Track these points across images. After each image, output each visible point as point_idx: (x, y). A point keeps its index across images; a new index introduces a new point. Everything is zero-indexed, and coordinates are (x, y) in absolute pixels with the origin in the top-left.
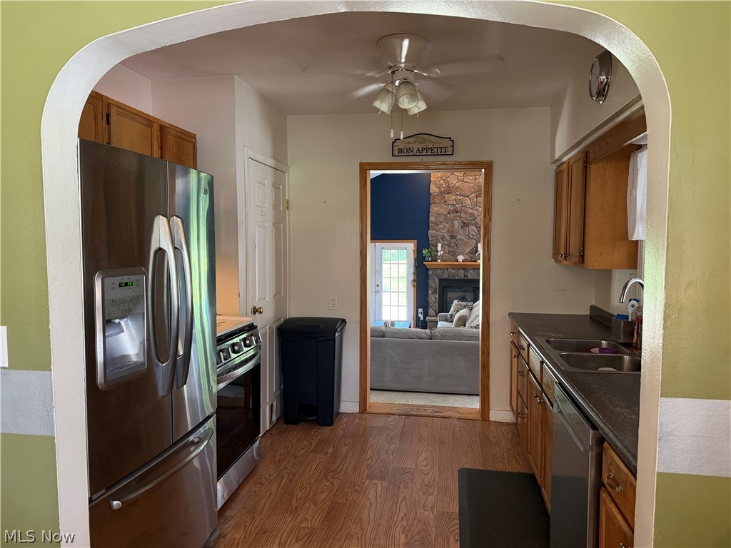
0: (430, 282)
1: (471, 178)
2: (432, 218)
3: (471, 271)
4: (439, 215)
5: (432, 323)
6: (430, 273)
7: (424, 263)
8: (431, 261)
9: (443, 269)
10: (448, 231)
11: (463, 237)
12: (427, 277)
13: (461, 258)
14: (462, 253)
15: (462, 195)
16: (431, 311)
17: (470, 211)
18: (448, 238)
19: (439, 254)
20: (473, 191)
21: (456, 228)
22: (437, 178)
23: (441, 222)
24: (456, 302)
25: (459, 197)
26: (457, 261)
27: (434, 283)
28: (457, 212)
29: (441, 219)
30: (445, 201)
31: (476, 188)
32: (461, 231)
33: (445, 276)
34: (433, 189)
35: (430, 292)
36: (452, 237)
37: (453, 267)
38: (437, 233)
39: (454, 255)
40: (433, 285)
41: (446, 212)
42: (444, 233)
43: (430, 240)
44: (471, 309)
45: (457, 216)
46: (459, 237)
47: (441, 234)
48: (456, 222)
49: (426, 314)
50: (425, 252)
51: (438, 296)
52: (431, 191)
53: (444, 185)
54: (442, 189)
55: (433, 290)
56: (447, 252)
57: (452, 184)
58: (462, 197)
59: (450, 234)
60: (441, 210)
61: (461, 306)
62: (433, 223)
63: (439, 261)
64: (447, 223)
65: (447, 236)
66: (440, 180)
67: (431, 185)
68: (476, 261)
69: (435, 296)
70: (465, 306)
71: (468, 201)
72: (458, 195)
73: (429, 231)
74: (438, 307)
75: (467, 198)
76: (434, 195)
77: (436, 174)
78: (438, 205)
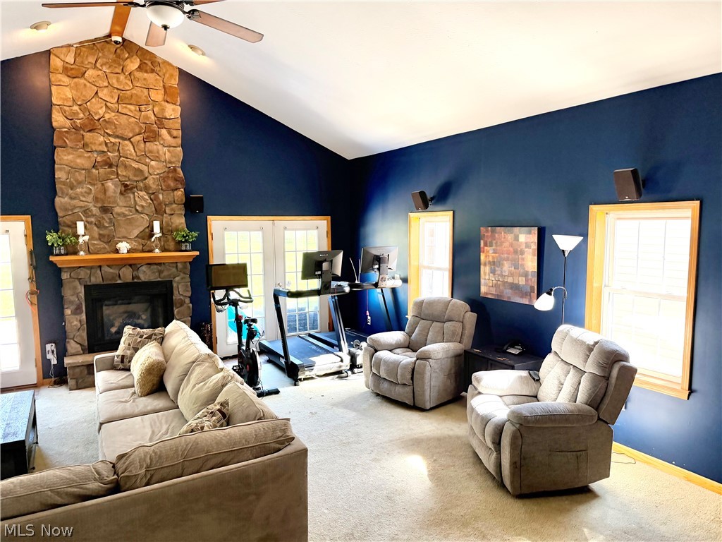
0: (67, 293)
1: (132, 107)
2: (60, 175)
3: (144, 268)
4: (74, 169)
5: (78, 370)
6: (65, 276)
7: (52, 258)
8: (66, 254)
9: (91, 268)
11: (123, 210)
12: (60, 283)
13: (124, 247)
14: (125, 238)
15: (117, 137)
16: (72, 346)
17: (135, 165)
18: (95, 211)
19: (81, 240)
20: (137, 131)
21: (110, 193)
22: (66, 99)
23: (80, 183)
24: (128, 330)
25: (113, 140)
26: (117, 251)
28: (111, 166)
29: (81, 178)
30: (85, 146)
31: (143, 126)
32: (121, 200)
33: (96, 279)
34: (58, 119)
35: (68, 312)
36: (105, 210)
37: (111, 263)
38: (73, 202)
39: (110, 241)
40: (74, 298)
41: (88, 164)
42: (88, 202)
43: (60, 214)
44: (161, 340)
45: (112, 173)
46: (117, 210)
47: (82, 204)
48: (109, 184)
49: (62, 354)
50: (50, 238)
51: (84, 316)
52: (55, 124)
53: (81, 115)
54: (78, 121)
55: (73, 307)
56: (97, 236)
57: (96, 114)
58: (117, 140)
59: (99, 205)
60: (79, 161)
61: (141, 337)
62: (64, 183)
63: (82, 253)
64: (93, 185)
65: (94, 209)
66: (71, 104)
67: (54, 111)
68: (151, 251)
69: (78, 317)
70: (149, 337)
71: (128, 148)
72: (109, 135)
73: (57, 200)
74: (85, 337)
75: (127, 142)
76: (61, 132)
77: (63, 93)
78: (70, 150)
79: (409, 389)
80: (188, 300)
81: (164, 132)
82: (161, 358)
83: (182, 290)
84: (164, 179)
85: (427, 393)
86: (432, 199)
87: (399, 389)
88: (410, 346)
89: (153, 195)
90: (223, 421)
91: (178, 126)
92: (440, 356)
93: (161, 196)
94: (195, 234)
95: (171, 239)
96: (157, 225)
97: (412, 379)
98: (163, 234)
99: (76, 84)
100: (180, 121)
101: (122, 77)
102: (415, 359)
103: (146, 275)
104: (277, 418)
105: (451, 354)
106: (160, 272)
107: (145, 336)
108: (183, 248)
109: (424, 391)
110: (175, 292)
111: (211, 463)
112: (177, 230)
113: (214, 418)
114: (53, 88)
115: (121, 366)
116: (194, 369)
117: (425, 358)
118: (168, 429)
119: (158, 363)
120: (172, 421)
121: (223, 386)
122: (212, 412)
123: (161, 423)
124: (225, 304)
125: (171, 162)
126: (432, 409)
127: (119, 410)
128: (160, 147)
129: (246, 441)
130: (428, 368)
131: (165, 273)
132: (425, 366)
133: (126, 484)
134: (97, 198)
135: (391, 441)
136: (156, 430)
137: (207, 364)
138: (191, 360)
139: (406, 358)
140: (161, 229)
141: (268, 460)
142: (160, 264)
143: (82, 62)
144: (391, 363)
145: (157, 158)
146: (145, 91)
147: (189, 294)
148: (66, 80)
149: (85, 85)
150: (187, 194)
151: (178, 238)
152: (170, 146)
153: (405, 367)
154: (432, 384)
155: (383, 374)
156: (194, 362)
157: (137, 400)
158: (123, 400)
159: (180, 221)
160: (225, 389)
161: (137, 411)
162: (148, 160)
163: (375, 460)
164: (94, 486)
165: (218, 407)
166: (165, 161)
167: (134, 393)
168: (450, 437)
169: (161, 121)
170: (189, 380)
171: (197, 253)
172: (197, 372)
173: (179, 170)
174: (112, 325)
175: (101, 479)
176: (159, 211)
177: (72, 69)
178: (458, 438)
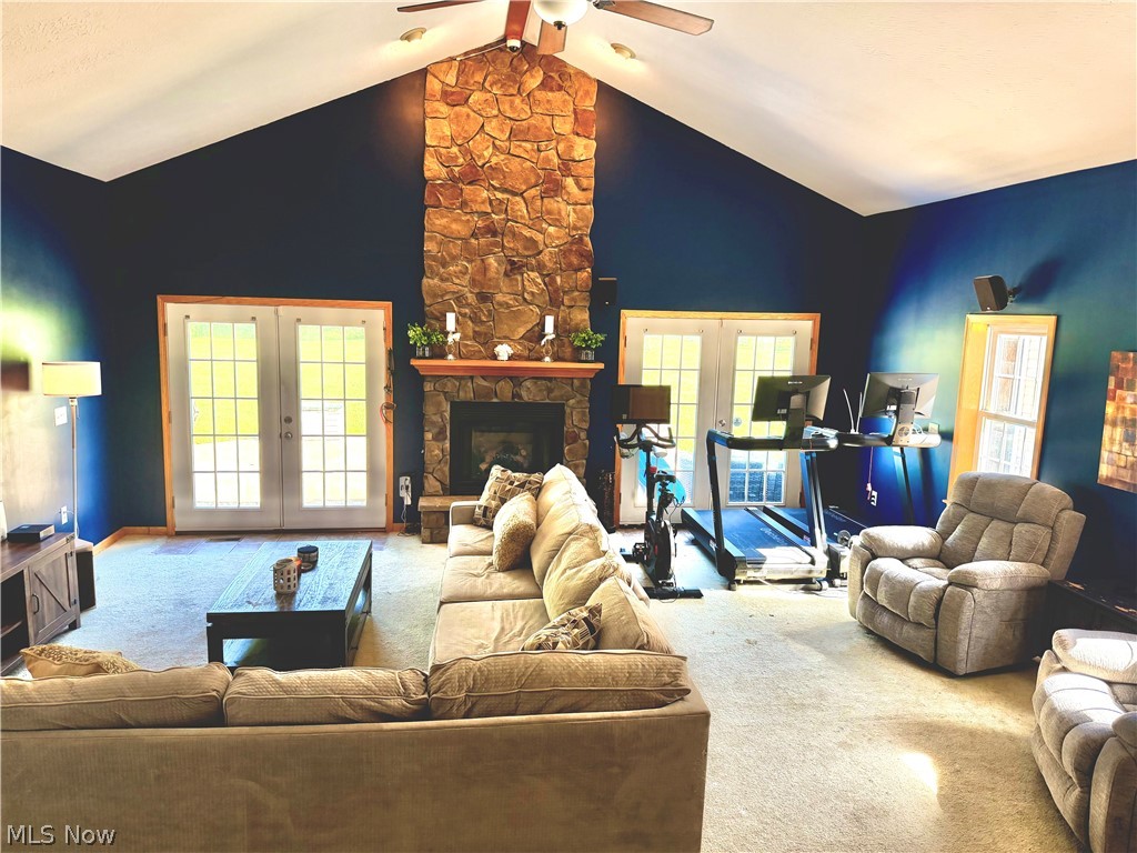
0: (429, 410)
1: (528, 146)
2: (429, 246)
3: (528, 384)
4: (448, 238)
5: (434, 517)
6: (428, 387)
7: (414, 362)
8: (431, 358)
9: (462, 378)
10: (473, 282)
11: (508, 299)
12: (420, 397)
13: (504, 351)
14: (506, 339)
15: (505, 191)
16: (431, 484)
17: (527, 233)
18: (471, 298)
19: (450, 339)
20: (533, 180)
21: (492, 273)
22: (443, 138)
23: (454, 258)
24: (496, 471)
25: (499, 195)
26: (495, 357)
27: (439, 412)
28: (494, 234)
29: (455, 251)
30: (464, 204)
31: (541, 173)
32: (504, 284)
33: (467, 394)
34: (432, 167)
35: (429, 436)
36: (484, 297)
37: (488, 374)
38: (444, 285)
39: (487, 342)
40: (437, 418)
41: (465, 231)
42: (462, 285)
43: (427, 302)
44: (538, 491)
45: (495, 244)
46: (499, 297)
47: (454, 288)
48: (492, 260)
49: (418, 491)
50: (413, 333)
51: (448, 445)
52: (427, 174)
53: (461, 160)
54: (456, 169)
55: (436, 430)
56: (471, 334)
57: (479, 158)
58: (506, 196)
59: (477, 290)
60: (454, 226)
61: (512, 483)
62: (434, 258)
63: (450, 357)
64: (470, 261)
65: (469, 295)
66: (448, 144)
67: (427, 155)
68: (540, 359)
69: (440, 444)
70: (522, 486)
71: (520, 207)
72: (495, 189)
73: (425, 280)
74: (447, 473)
75: (518, 199)
76: (434, 186)
77: (440, 128)
78: (444, 211)
79: (926, 634)
80: (583, 435)
81: (570, 181)
82: (530, 520)
83: (577, 419)
84: (565, 253)
85: (963, 647)
86: (1015, 291)
87: (908, 631)
88: (941, 556)
89: (548, 278)
90: (590, 637)
91: (591, 171)
92: (996, 585)
93: (558, 279)
94: (601, 337)
95: (566, 345)
96: (549, 321)
97: (936, 616)
98: (557, 335)
99: (458, 116)
100: (594, 164)
101: (517, 100)
102: (946, 582)
103: (530, 392)
104: (668, 652)
105: (1020, 583)
106: (550, 391)
107: (516, 483)
108: (583, 357)
109: (956, 642)
110: (568, 421)
111: (558, 703)
112: (577, 330)
113: (576, 631)
114: (428, 123)
115: (482, 521)
116: (568, 545)
117: (966, 584)
118: (523, 628)
119: (525, 527)
120: (531, 617)
121: (602, 580)
122: (575, 621)
123: (515, 618)
124: (633, 446)
125: (575, 228)
126: (968, 676)
127: (466, 585)
128: (562, 205)
129: (613, 679)
130: (969, 603)
131: (556, 393)
132: (963, 598)
133: (438, 709)
134: (474, 280)
135: (879, 718)
136: (507, 627)
137: (587, 540)
138: (567, 530)
139: (929, 578)
140: (556, 327)
141: (643, 717)
142: (550, 379)
143: (467, 83)
144: (900, 582)
145: (557, 223)
146: (548, 119)
147: (586, 426)
148: (444, 109)
149: (468, 116)
150: (594, 276)
151: (577, 343)
152: (576, 204)
153: (925, 594)
154: (975, 632)
155: (882, 599)
156: (570, 534)
157: (493, 575)
158: (475, 572)
159: (582, 317)
160: (602, 586)
161: (489, 592)
162: (544, 225)
163: (843, 745)
164: (396, 702)
165: (585, 614)
166: (568, 227)
167: (491, 564)
168: (995, 734)
169: (567, 165)
170: (559, 560)
171: (601, 366)
172: (573, 550)
173: (587, 239)
174: (483, 461)
175: (406, 695)
176: (554, 301)
177: (453, 93)
178: (1012, 738)
